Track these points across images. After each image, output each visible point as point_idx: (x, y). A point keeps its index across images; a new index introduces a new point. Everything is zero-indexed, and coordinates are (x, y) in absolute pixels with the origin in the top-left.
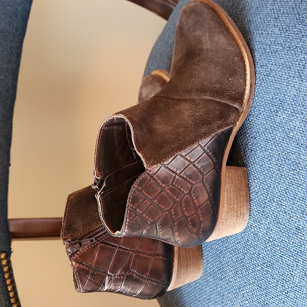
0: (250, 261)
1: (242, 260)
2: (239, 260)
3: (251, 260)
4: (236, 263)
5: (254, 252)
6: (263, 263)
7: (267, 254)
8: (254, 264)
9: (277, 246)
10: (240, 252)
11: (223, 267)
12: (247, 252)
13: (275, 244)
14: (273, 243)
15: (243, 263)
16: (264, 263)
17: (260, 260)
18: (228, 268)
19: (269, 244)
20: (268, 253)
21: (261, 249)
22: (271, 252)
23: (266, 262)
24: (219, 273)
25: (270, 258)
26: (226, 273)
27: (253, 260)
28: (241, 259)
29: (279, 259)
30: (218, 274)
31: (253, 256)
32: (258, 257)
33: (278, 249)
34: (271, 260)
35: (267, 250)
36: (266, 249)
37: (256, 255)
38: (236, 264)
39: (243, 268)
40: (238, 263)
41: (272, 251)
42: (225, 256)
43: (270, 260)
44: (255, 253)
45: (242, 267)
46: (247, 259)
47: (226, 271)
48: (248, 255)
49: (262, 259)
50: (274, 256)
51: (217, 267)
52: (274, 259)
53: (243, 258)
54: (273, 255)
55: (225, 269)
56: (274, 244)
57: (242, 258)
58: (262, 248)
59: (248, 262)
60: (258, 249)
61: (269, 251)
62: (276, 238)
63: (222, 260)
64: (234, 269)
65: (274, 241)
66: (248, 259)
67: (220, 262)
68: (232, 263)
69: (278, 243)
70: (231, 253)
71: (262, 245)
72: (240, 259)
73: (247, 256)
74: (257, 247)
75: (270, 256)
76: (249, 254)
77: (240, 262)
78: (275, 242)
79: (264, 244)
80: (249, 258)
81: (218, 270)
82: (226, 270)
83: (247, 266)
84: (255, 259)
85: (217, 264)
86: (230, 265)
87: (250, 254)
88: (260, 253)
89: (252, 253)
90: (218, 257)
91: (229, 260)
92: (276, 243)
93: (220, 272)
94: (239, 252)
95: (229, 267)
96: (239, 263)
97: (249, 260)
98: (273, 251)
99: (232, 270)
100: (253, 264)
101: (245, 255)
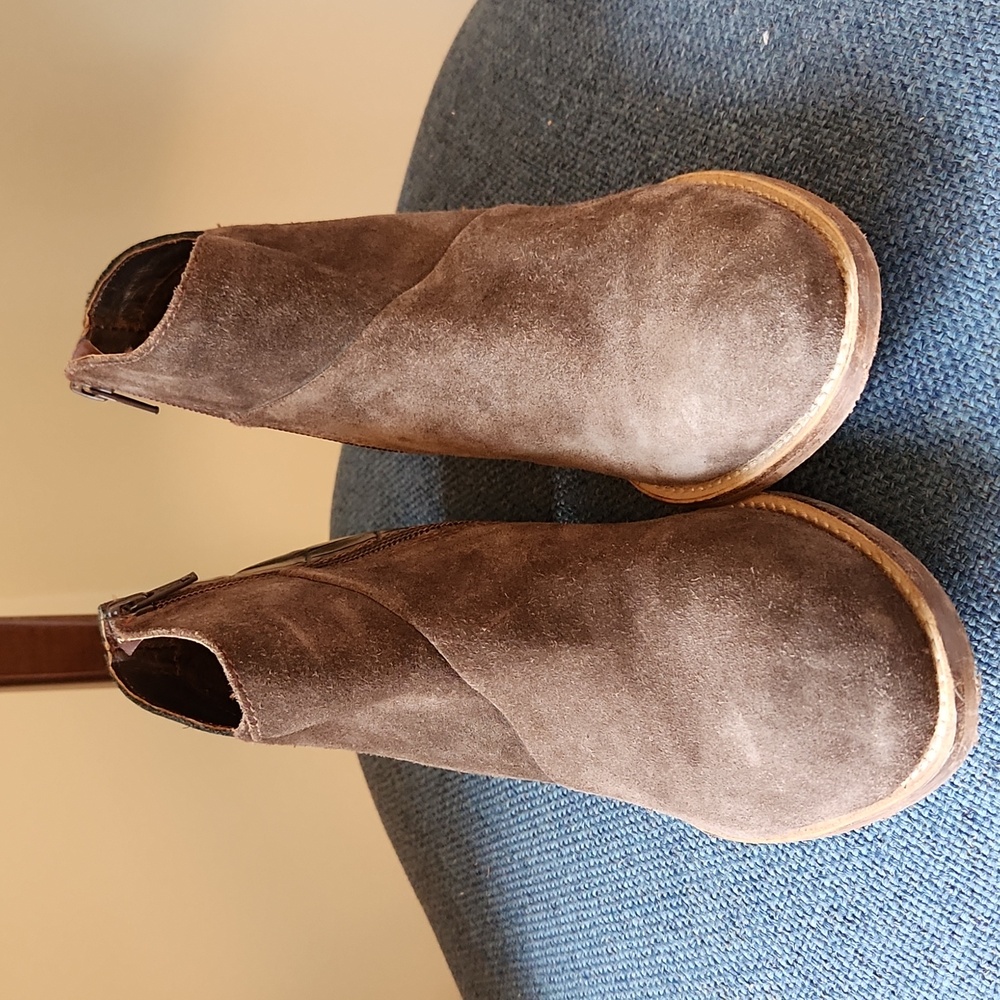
0: (786, 893)
1: (755, 881)
2: (744, 879)
3: (790, 888)
4: (732, 887)
5: (803, 864)
6: (832, 906)
7: (850, 879)
8: (798, 903)
9: (887, 859)
10: (752, 853)
11: (684, 891)
12: (776, 860)
13: (883, 852)
14: (873, 849)
15: (758, 894)
16: (835, 907)
17: (823, 897)
18: (700, 899)
19: (860, 848)
20: (854, 879)
21: (828, 859)
22: (863, 876)
23: (844, 904)
24: (668, 906)
25: (858, 897)
26: (694, 912)
27: (794, 891)
28: (751, 877)
29: (891, 904)
30: (661, 908)
31: (799, 878)
32: (816, 883)
33: (892, 871)
34: (863, 901)
35: (850, 867)
36: (846, 863)
37: (808, 877)
38: (732, 890)
39: (758, 909)
40: (739, 890)
41: (868, 875)
42: (696, 855)
43: (857, 901)
44: (806, 871)
45: (754, 906)
46: (775, 883)
47: (695, 905)
48: (779, 871)
49: (830, 894)
50: (875, 893)
51: (663, 885)
52: (873, 900)
53: (759, 876)
54: (872, 887)
55: (692, 898)
56: (877, 854)
57: (755, 877)
58: (833, 859)
59: (778, 894)
60: (816, 857)
61: (859, 872)
62: (889, 834)
63: (682, 866)
64: (725, 905)
65: (880, 841)
66: (778, 882)
67: (675, 872)
68: (719, 884)
69: (891, 852)
70: (716, 850)
71: (833, 847)
72: (747, 878)
73: (775, 872)
74: (813, 850)
75: (858, 889)
76: (783, 869)
77: (747, 887)
78: (884, 847)
79: (842, 844)
80: (783, 882)
81: (665, 895)
82: (694, 901)
83: (773, 907)
84: (802, 889)
85: (663, 874)
86: (711, 890)
87: (787, 869)
88: (824, 873)
89: (795, 867)
90: (667, 853)
91: (707, 871)
92: (886, 849)
93: (671, 905)
94: (749, 855)
95: (707, 896)
96: (744, 889)
97: (782, 889)
98: (872, 875)
99: (718, 906)
100: (794, 903)
101: (768, 869)
